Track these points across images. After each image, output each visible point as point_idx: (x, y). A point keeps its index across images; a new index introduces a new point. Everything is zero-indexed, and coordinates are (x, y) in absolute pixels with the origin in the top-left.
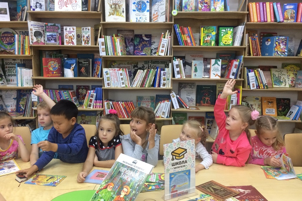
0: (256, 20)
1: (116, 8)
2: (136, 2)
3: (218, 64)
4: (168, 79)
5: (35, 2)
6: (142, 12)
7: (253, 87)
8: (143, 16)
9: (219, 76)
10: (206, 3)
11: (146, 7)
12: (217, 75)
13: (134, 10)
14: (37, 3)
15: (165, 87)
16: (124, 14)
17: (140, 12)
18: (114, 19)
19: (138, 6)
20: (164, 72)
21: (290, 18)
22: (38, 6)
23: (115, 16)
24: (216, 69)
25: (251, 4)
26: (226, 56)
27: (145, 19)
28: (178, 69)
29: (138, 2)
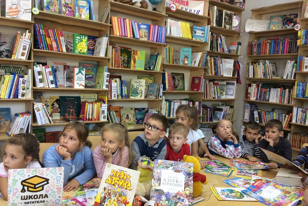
0: (118, 34)
3: (82, 74)
4: (28, 89)
7: (115, 97)
9: (83, 86)
10: (70, 8)
12: (81, 84)
15: (24, 98)
20: (23, 80)
21: (144, 37)
24: (80, 79)
25: (113, 18)
26: (89, 66)
28: (40, 77)
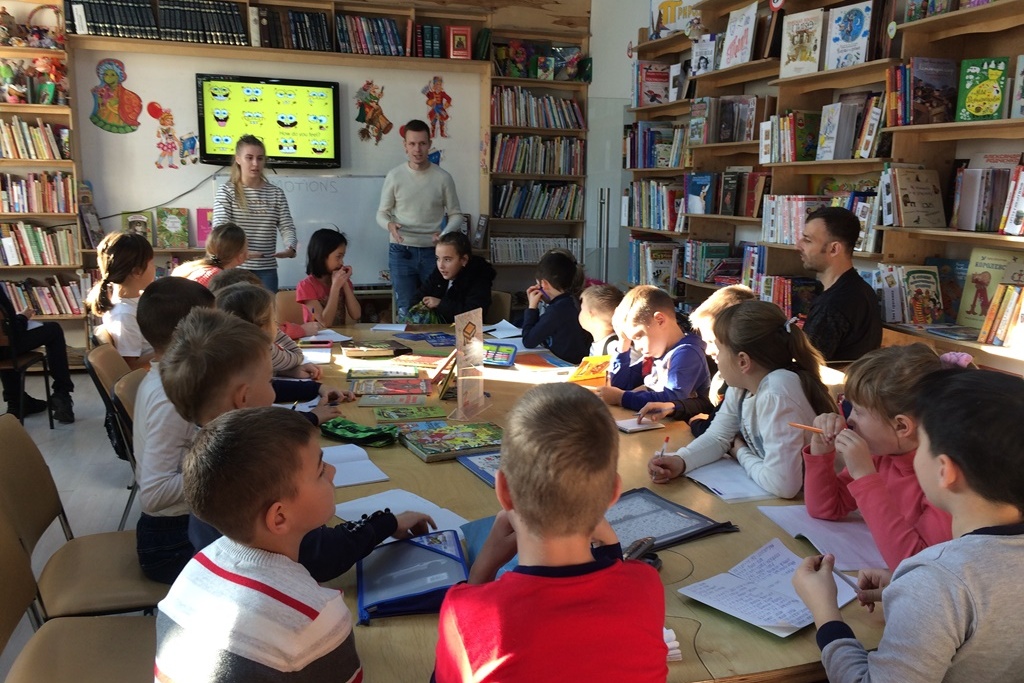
1: (801, 41)
2: (842, 16)
5: (698, 57)
6: (853, 40)
8: (853, 49)
11: (862, 24)
13: (836, 40)
14: (702, 58)
16: (816, 55)
17: (847, 41)
18: (797, 69)
19: (846, 27)
22: (701, 65)
23: (798, 63)
27: (854, 59)
29: (845, 17)
